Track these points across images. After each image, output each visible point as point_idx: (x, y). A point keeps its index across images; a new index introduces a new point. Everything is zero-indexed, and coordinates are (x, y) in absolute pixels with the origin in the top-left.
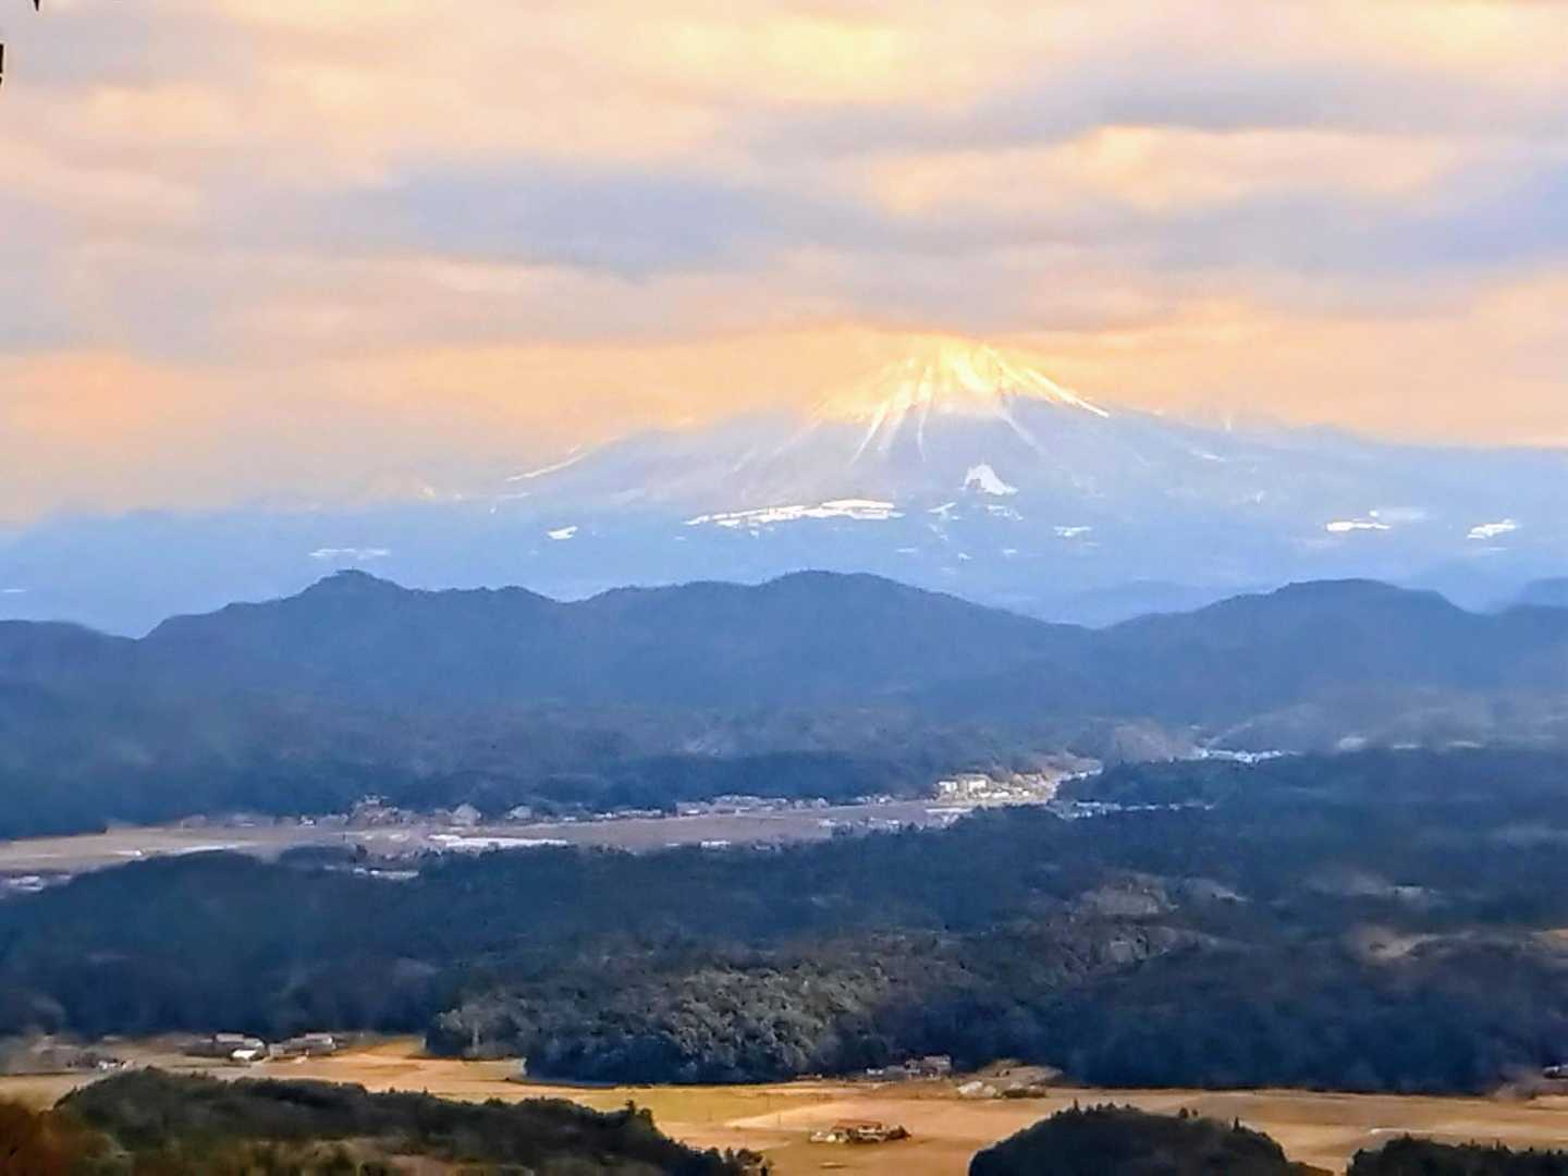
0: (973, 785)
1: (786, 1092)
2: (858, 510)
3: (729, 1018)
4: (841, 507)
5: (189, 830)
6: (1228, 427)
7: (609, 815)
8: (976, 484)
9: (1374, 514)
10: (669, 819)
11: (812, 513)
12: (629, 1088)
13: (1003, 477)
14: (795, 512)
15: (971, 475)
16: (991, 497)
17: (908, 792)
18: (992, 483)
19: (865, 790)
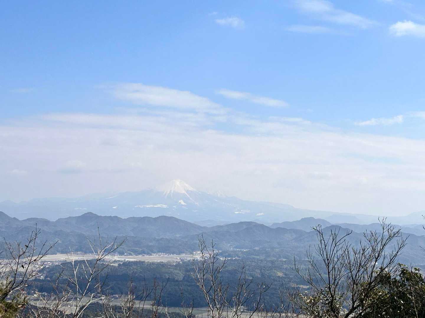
0: (198, 252)
1: (202, 309)
2: (162, 206)
3: (191, 295)
4: (159, 206)
5: (78, 255)
6: (219, 196)
7: (141, 255)
8: (180, 203)
9: (242, 211)
10: (151, 256)
11: (154, 206)
12: (174, 307)
13: (184, 202)
14: (152, 206)
15: (180, 201)
16: (183, 205)
17: (188, 253)
18: (183, 203)
19: (182, 253)
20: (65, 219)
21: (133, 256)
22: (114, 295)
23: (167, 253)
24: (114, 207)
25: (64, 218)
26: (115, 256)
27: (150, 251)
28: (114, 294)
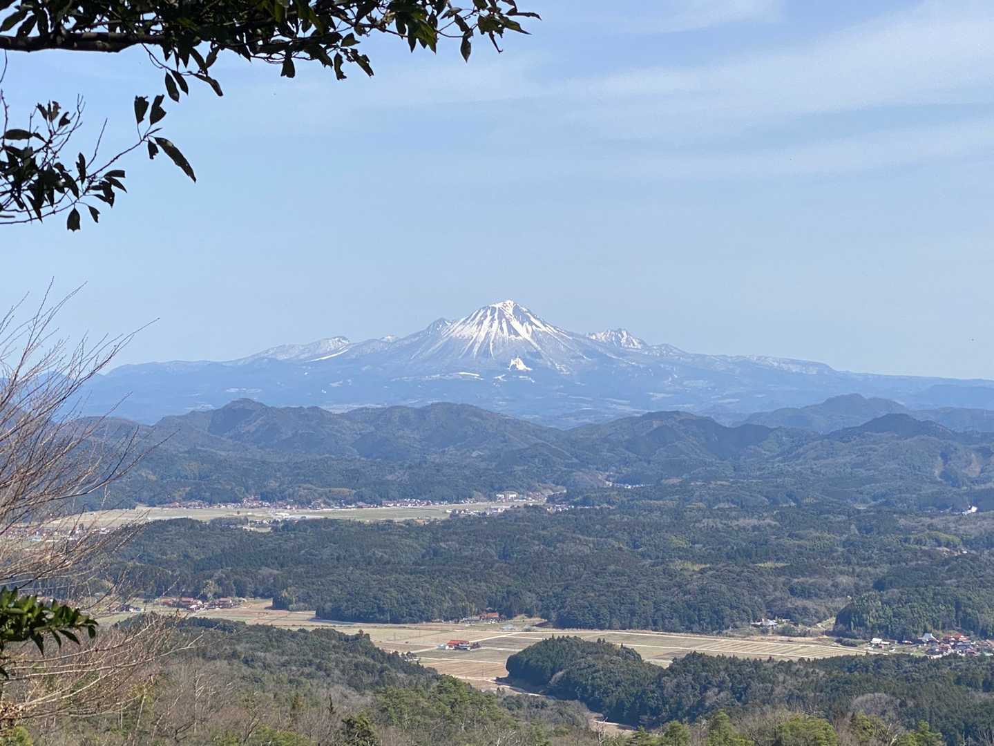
0: (511, 496)
7: (353, 506)
8: (514, 366)
10: (380, 508)
11: (444, 377)
13: (526, 364)
14: (437, 377)
15: (513, 362)
16: (521, 372)
17: (482, 498)
18: (521, 366)
19: (465, 497)
20: (178, 417)
21: (333, 508)
22: (222, 599)
23: (425, 499)
24: (333, 382)
25: (176, 414)
26: (286, 508)
27: (379, 494)
28: (223, 597)
